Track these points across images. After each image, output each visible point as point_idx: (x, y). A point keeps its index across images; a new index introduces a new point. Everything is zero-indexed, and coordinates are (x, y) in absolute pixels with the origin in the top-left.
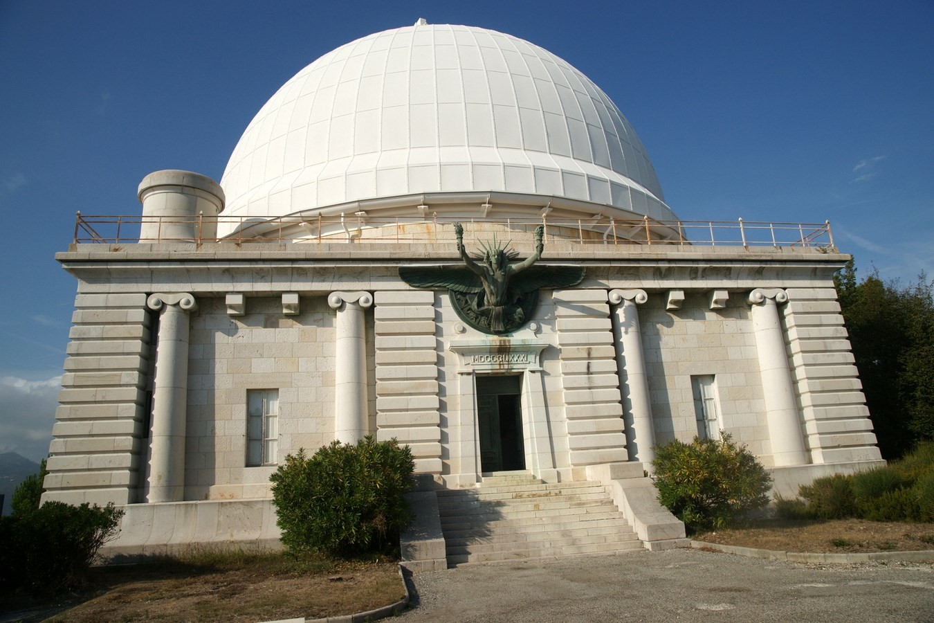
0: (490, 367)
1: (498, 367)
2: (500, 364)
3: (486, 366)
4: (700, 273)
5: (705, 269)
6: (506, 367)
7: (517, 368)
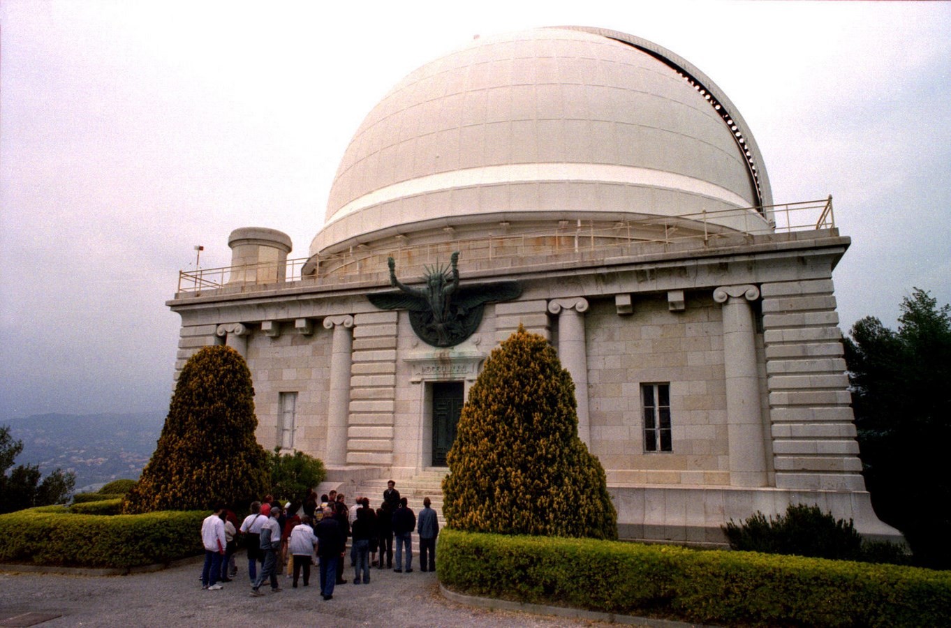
0: (435, 377)
1: (442, 376)
2: (444, 374)
3: (432, 377)
4: (648, 275)
5: (652, 271)
6: (449, 376)
7: (457, 377)
